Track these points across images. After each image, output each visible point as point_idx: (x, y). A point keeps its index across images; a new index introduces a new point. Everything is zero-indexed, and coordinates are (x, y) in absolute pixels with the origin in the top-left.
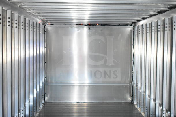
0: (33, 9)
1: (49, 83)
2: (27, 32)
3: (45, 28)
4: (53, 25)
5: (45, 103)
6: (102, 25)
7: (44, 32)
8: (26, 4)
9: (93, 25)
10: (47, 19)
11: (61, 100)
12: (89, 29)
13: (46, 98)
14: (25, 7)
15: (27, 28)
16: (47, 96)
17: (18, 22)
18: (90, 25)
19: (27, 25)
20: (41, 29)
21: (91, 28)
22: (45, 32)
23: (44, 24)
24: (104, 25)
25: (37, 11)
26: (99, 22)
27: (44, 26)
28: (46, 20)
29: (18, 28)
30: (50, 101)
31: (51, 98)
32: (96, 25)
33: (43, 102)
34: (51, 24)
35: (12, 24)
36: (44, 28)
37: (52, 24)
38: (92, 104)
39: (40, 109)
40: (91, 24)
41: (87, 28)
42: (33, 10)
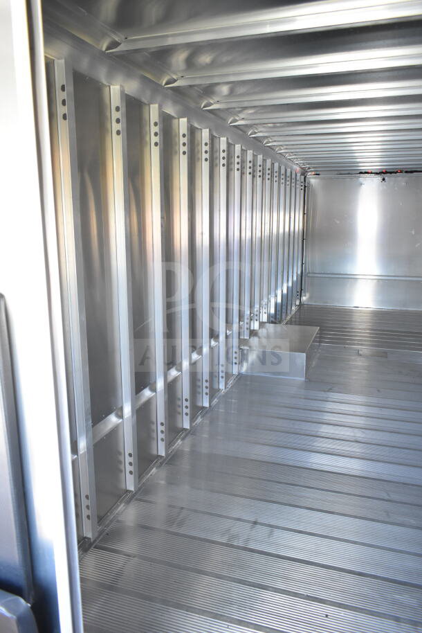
0: (285, 147)
1: (309, 273)
2: (276, 185)
3: (305, 181)
4: (318, 175)
5: (301, 305)
6: (406, 172)
7: (303, 188)
8: (276, 139)
9: (391, 173)
10: (309, 164)
11: (327, 303)
12: (384, 179)
13: (304, 298)
14: (275, 144)
15: (275, 179)
16: (305, 296)
17: (263, 169)
18: (386, 173)
19: (275, 174)
20: (298, 182)
21: (386, 178)
22: (306, 188)
23: (304, 173)
24: (412, 172)
25: (292, 151)
26: (402, 167)
27: (303, 177)
28: (308, 166)
29: (263, 179)
30: (310, 303)
31: (311, 298)
32: (397, 172)
33: (298, 303)
34: (316, 173)
35: (254, 171)
36: (303, 180)
37: (318, 173)
38: (381, 311)
39: (293, 313)
40: (388, 171)
41: (380, 178)
42: (286, 149)
